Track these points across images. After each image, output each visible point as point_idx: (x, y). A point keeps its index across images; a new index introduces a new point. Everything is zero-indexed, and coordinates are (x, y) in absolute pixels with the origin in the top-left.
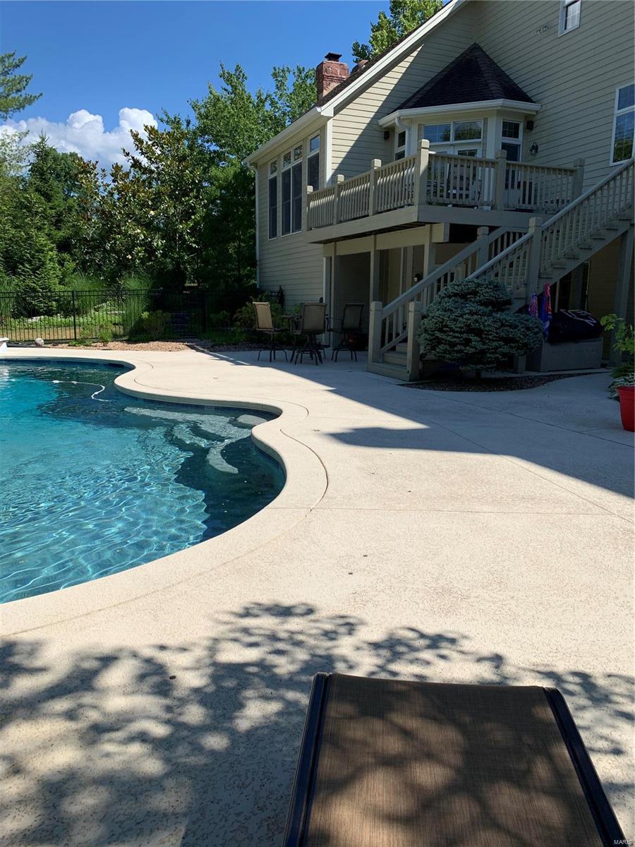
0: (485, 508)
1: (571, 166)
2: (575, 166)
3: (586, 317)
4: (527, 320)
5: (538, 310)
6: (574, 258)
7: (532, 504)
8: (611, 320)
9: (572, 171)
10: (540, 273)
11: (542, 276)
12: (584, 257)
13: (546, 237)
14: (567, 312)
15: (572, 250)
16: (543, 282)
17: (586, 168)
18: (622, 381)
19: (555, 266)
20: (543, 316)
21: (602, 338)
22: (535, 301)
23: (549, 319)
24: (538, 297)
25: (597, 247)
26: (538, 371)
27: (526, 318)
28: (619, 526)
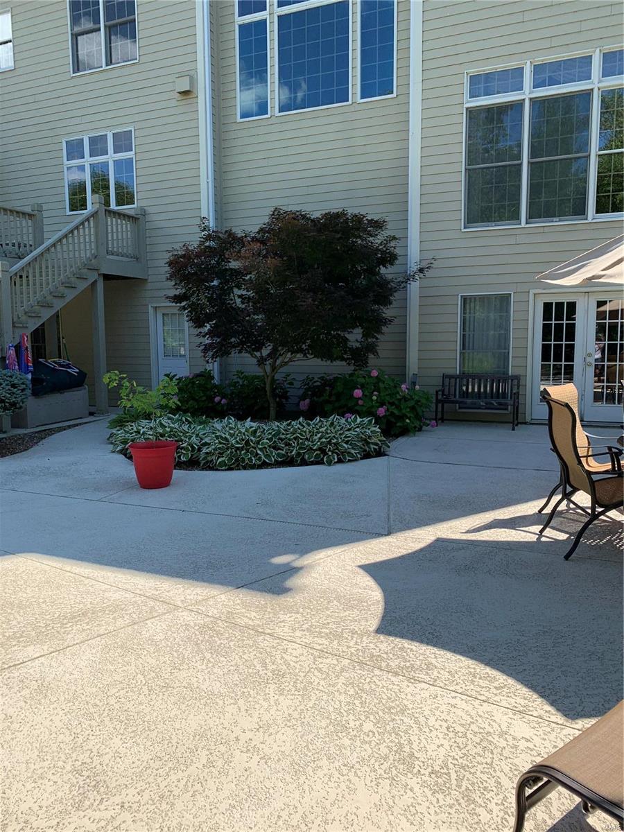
0: (32, 651)
1: (28, 210)
2: (33, 211)
3: (68, 366)
4: (11, 377)
5: (18, 362)
6: (49, 306)
7: (87, 623)
8: (113, 377)
9: (30, 216)
10: (13, 323)
11: (17, 325)
12: (59, 305)
13: (15, 282)
14: (46, 361)
15: (45, 298)
16: (19, 332)
17: (45, 214)
18: (123, 433)
19: (30, 314)
20: (23, 368)
21: (87, 387)
22: (12, 352)
23: (30, 371)
24: (15, 347)
25: (70, 295)
26: (26, 427)
27: (9, 374)
28: (192, 624)
